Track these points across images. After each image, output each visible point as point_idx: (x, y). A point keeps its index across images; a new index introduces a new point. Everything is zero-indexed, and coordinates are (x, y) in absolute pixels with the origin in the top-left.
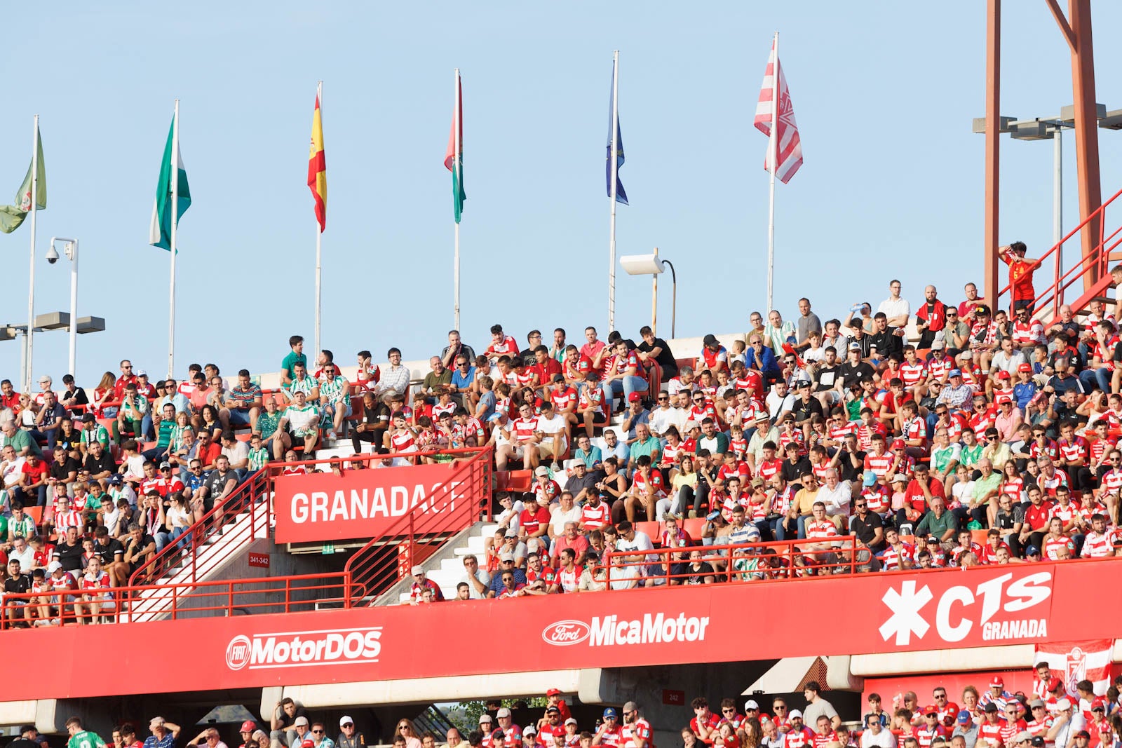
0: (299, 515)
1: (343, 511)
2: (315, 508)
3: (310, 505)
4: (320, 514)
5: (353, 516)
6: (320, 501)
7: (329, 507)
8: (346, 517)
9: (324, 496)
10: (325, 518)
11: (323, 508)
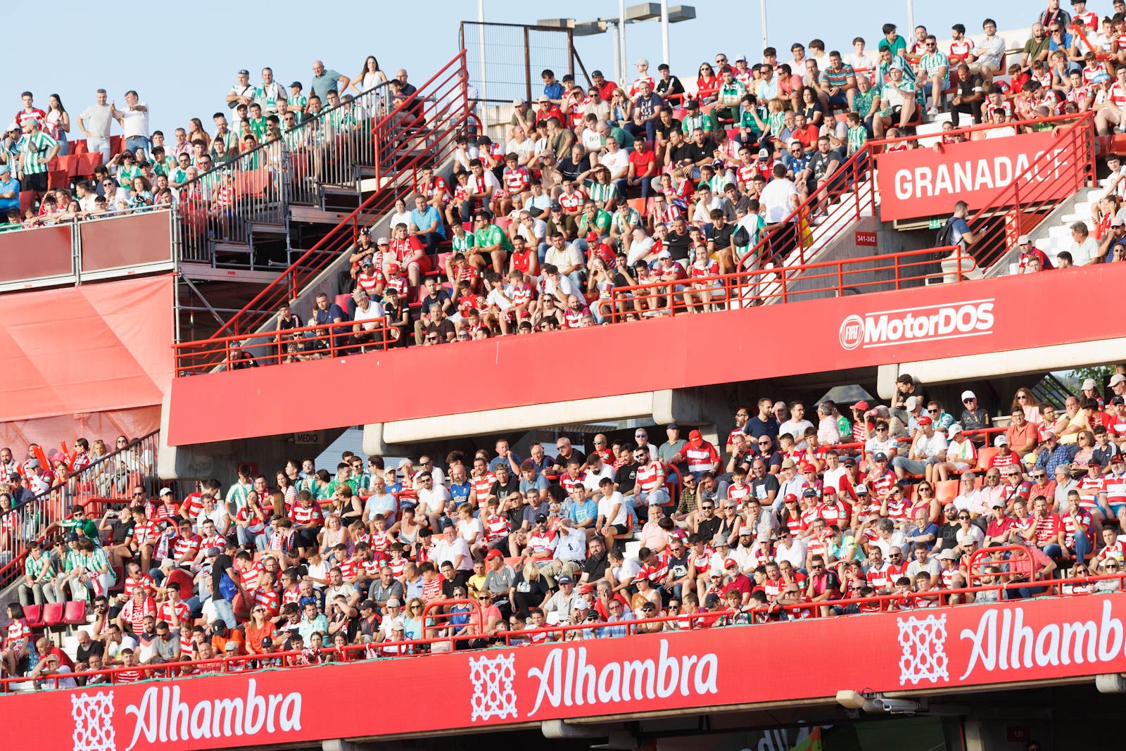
0: (904, 191)
1: (947, 185)
2: (919, 183)
3: (913, 181)
4: (924, 189)
5: (958, 190)
6: (923, 176)
7: (933, 182)
8: (950, 191)
9: (927, 170)
10: (930, 193)
11: (927, 183)
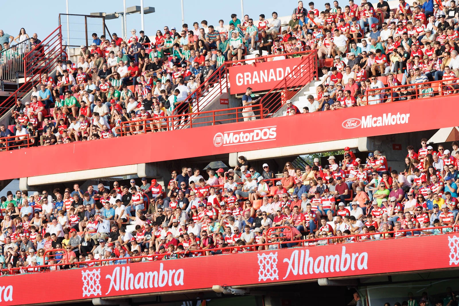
0: (240, 82)
1: (257, 79)
2: (246, 79)
3: (243, 78)
4: (248, 81)
5: (262, 81)
6: (248, 76)
7: (252, 78)
8: (259, 82)
9: (249, 74)
10: (250, 83)
11: (249, 79)
